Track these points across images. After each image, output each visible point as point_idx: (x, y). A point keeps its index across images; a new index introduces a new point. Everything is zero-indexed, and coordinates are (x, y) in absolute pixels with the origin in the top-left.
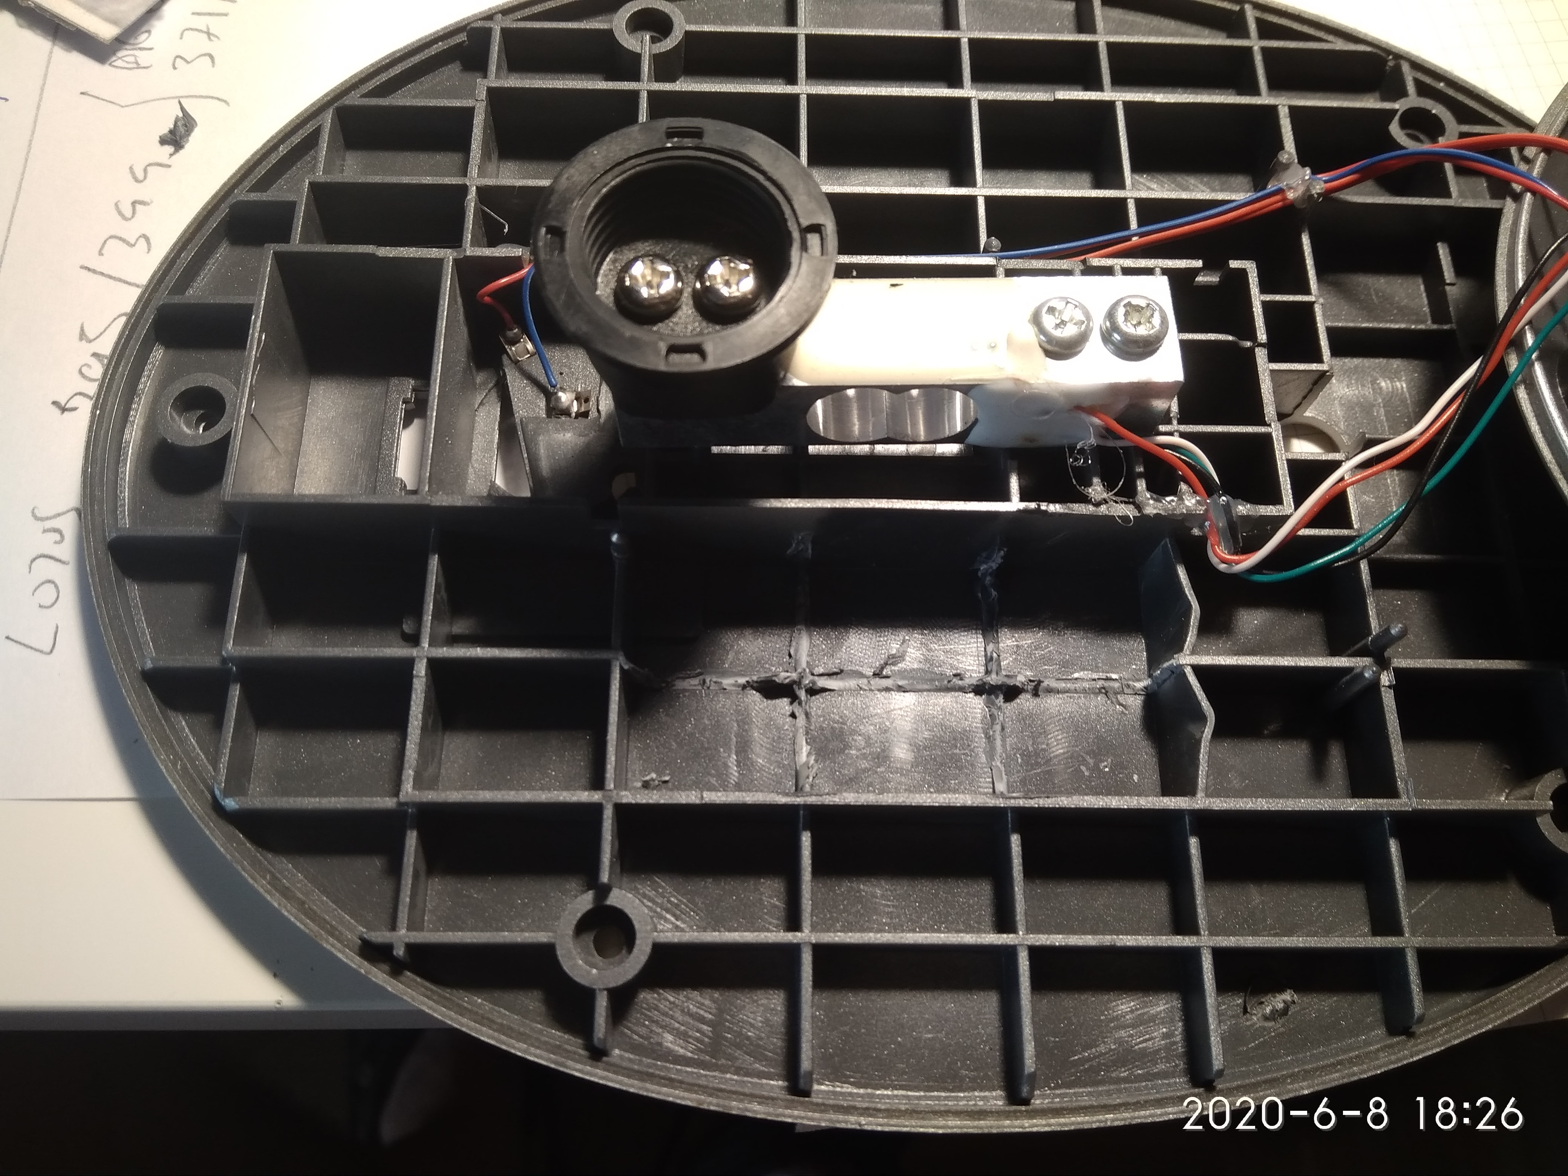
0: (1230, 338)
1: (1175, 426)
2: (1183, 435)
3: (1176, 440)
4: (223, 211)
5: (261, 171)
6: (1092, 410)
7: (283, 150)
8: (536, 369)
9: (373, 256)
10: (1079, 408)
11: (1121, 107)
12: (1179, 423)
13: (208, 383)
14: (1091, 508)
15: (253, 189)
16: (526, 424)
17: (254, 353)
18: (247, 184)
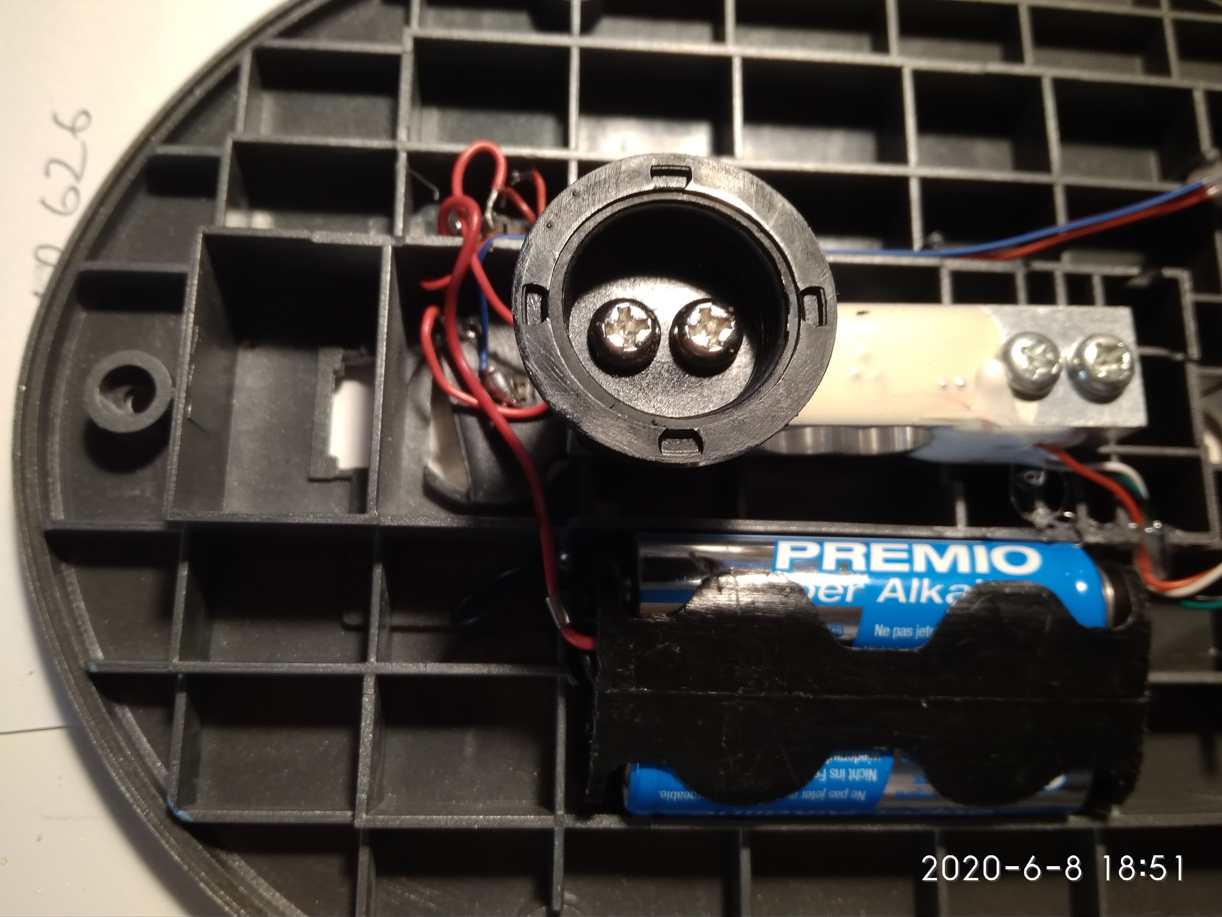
0: (1164, 352)
1: (1113, 447)
4: (141, 163)
5: (176, 118)
7: (199, 93)
9: (308, 242)
10: (1041, 446)
11: (1048, 84)
12: (1116, 444)
13: (138, 363)
14: (1034, 533)
15: (171, 140)
17: (188, 350)
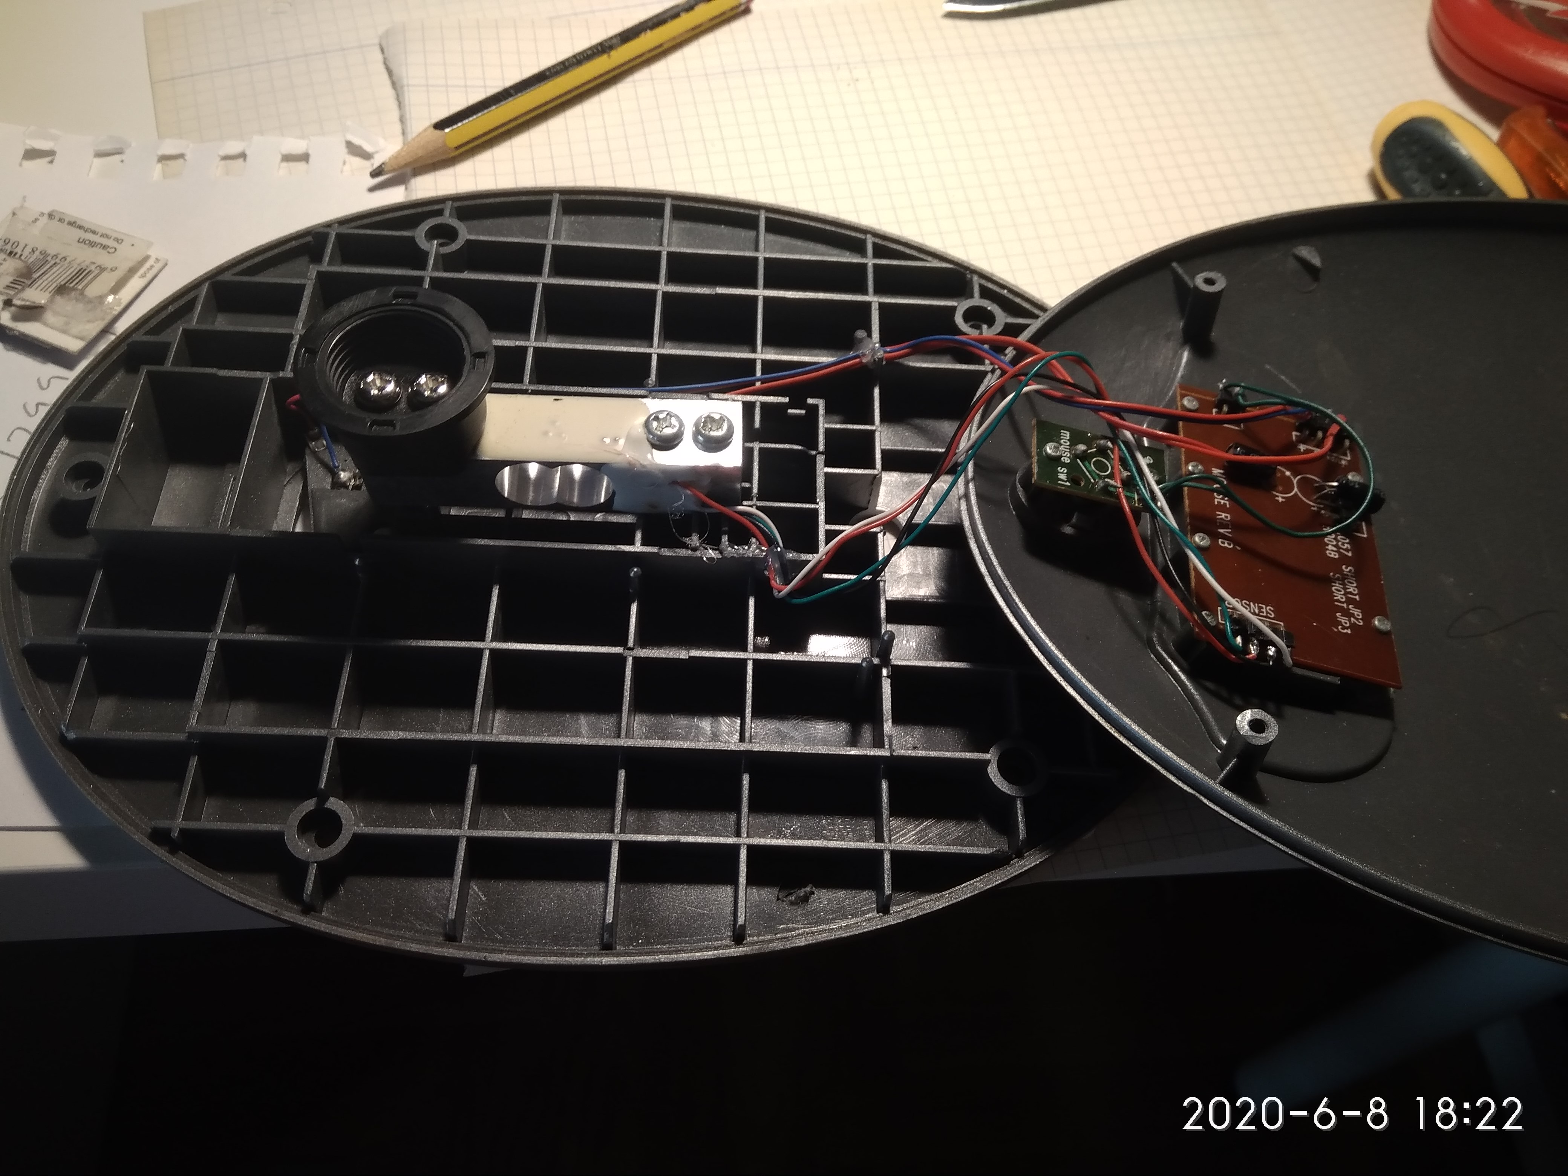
0: (800, 448)
1: (754, 501)
2: (758, 508)
3: (753, 510)
4: (123, 348)
5: (154, 322)
6: (686, 485)
7: (171, 309)
8: (326, 458)
9: (215, 376)
10: (674, 483)
11: (762, 299)
12: (758, 500)
13: (93, 458)
14: (690, 552)
15: (147, 333)
16: (315, 493)
17: (124, 434)
18: (142, 331)
